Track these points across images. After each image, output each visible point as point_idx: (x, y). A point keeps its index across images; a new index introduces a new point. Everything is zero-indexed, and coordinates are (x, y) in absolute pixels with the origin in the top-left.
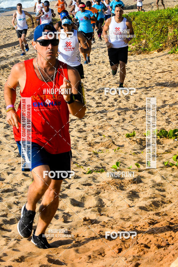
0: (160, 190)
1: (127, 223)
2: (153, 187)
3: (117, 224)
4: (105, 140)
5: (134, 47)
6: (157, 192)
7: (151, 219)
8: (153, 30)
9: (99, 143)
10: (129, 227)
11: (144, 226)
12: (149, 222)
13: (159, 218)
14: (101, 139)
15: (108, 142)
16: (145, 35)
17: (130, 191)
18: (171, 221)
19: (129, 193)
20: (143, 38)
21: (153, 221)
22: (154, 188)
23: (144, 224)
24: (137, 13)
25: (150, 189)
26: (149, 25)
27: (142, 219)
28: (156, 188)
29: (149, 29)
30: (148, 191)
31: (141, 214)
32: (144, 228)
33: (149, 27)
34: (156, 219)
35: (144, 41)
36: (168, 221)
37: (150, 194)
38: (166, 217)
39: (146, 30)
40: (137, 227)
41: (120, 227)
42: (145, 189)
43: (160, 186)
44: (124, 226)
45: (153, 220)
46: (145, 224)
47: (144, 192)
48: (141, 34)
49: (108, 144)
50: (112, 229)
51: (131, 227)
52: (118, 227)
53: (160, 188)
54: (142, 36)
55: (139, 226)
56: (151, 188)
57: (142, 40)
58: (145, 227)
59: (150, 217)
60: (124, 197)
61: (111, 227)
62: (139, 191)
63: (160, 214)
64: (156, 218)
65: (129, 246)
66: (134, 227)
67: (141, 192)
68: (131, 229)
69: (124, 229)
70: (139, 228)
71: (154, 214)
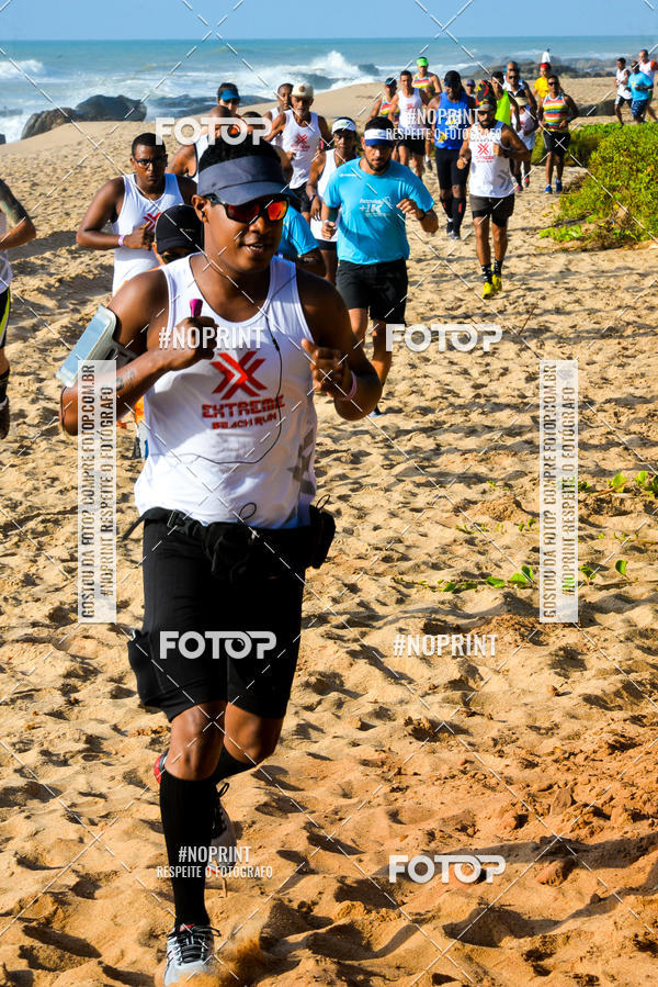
0: (649, 649)
1: (545, 741)
2: (628, 639)
3: (519, 743)
4: (493, 497)
5: (592, 227)
6: (638, 654)
7: (617, 735)
8: (652, 180)
9: (475, 503)
10: (553, 753)
11: (594, 752)
12: (610, 742)
13: (641, 730)
14: (484, 492)
15: (501, 501)
16: (625, 192)
17: (560, 649)
19: (557, 656)
20: (623, 200)
21: (622, 740)
22: (630, 644)
23: (596, 747)
24: (607, 126)
25: (618, 645)
26: (640, 166)
27: (589, 732)
28: (637, 642)
29: (640, 175)
30: (612, 651)
31: (589, 717)
32: (594, 760)
33: (638, 171)
34: (631, 735)
35: (622, 212)
37: (619, 659)
39: (629, 179)
40: (575, 755)
41: (523, 752)
42: (605, 644)
43: (647, 638)
44: (535, 751)
45: (623, 736)
46: (600, 747)
47: (601, 653)
48: (615, 190)
49: (501, 508)
50: (501, 757)
51: (558, 754)
52: (518, 751)
53: (648, 643)
54: (618, 196)
55: (581, 751)
56: (621, 642)
57: (616, 206)
58: (598, 756)
59: (613, 726)
60: (542, 665)
61: (499, 751)
62: (585, 651)
63: (644, 721)
64: (632, 730)
65: (549, 809)
66: (567, 755)
67: (591, 654)
68: (556, 761)
69: (537, 759)
70: (580, 759)
71: (625, 720)
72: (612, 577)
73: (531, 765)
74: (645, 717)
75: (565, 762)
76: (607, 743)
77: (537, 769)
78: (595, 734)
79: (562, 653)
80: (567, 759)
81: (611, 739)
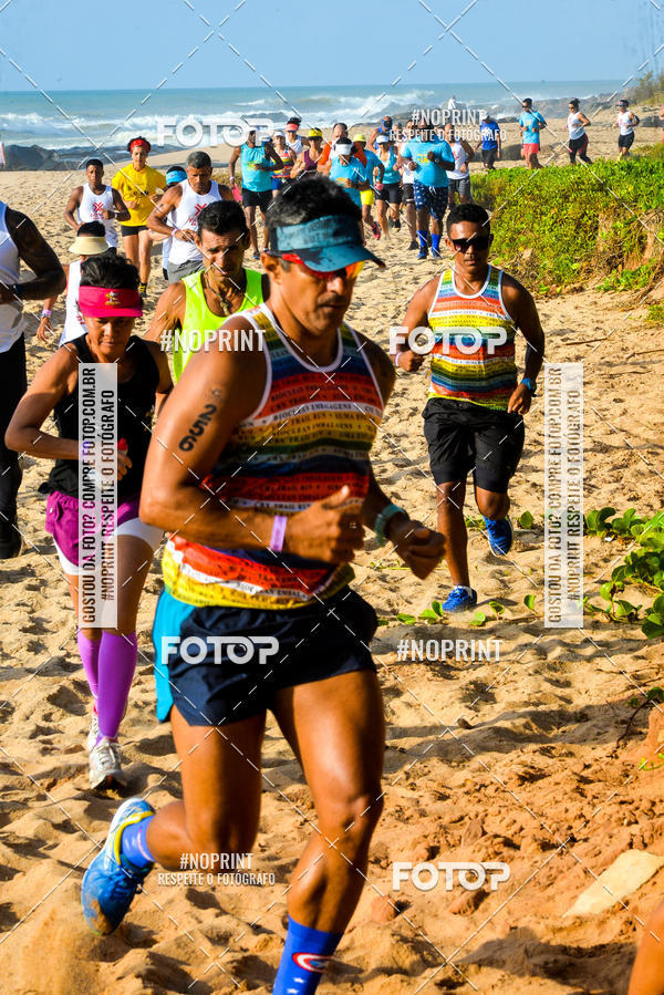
0: (558, 681)
1: (457, 774)
2: (536, 672)
3: (430, 776)
6: (547, 687)
7: (526, 766)
8: (556, 222)
10: (464, 785)
11: (505, 783)
12: (520, 773)
13: (550, 761)
16: (530, 235)
17: (471, 683)
18: (586, 773)
19: (468, 689)
20: (526, 245)
21: (532, 771)
22: (538, 676)
23: (506, 779)
24: (511, 171)
25: (527, 678)
26: (544, 209)
27: (499, 764)
28: (546, 675)
29: (544, 218)
30: (520, 684)
32: (504, 791)
33: (542, 214)
34: (541, 766)
35: (527, 254)
36: (575, 774)
37: (528, 691)
38: (569, 761)
39: (533, 222)
40: (486, 787)
41: (435, 784)
42: (514, 678)
43: (556, 670)
44: (447, 783)
45: (532, 767)
46: (510, 779)
47: (511, 687)
48: (520, 233)
50: (413, 789)
51: (469, 786)
52: (430, 784)
53: (557, 675)
54: (523, 238)
55: (492, 783)
56: (530, 675)
57: (521, 249)
58: (508, 787)
59: (523, 758)
60: (453, 699)
61: (412, 784)
62: (495, 684)
63: (553, 752)
64: (541, 762)
65: (460, 841)
66: (477, 787)
67: (501, 687)
68: (467, 793)
69: (448, 792)
70: (490, 791)
71: (534, 752)
72: (521, 612)
73: (443, 797)
74: (553, 748)
75: (476, 794)
76: (517, 774)
77: (449, 801)
78: (505, 765)
79: (472, 686)
80: (479, 790)
81: (521, 770)
